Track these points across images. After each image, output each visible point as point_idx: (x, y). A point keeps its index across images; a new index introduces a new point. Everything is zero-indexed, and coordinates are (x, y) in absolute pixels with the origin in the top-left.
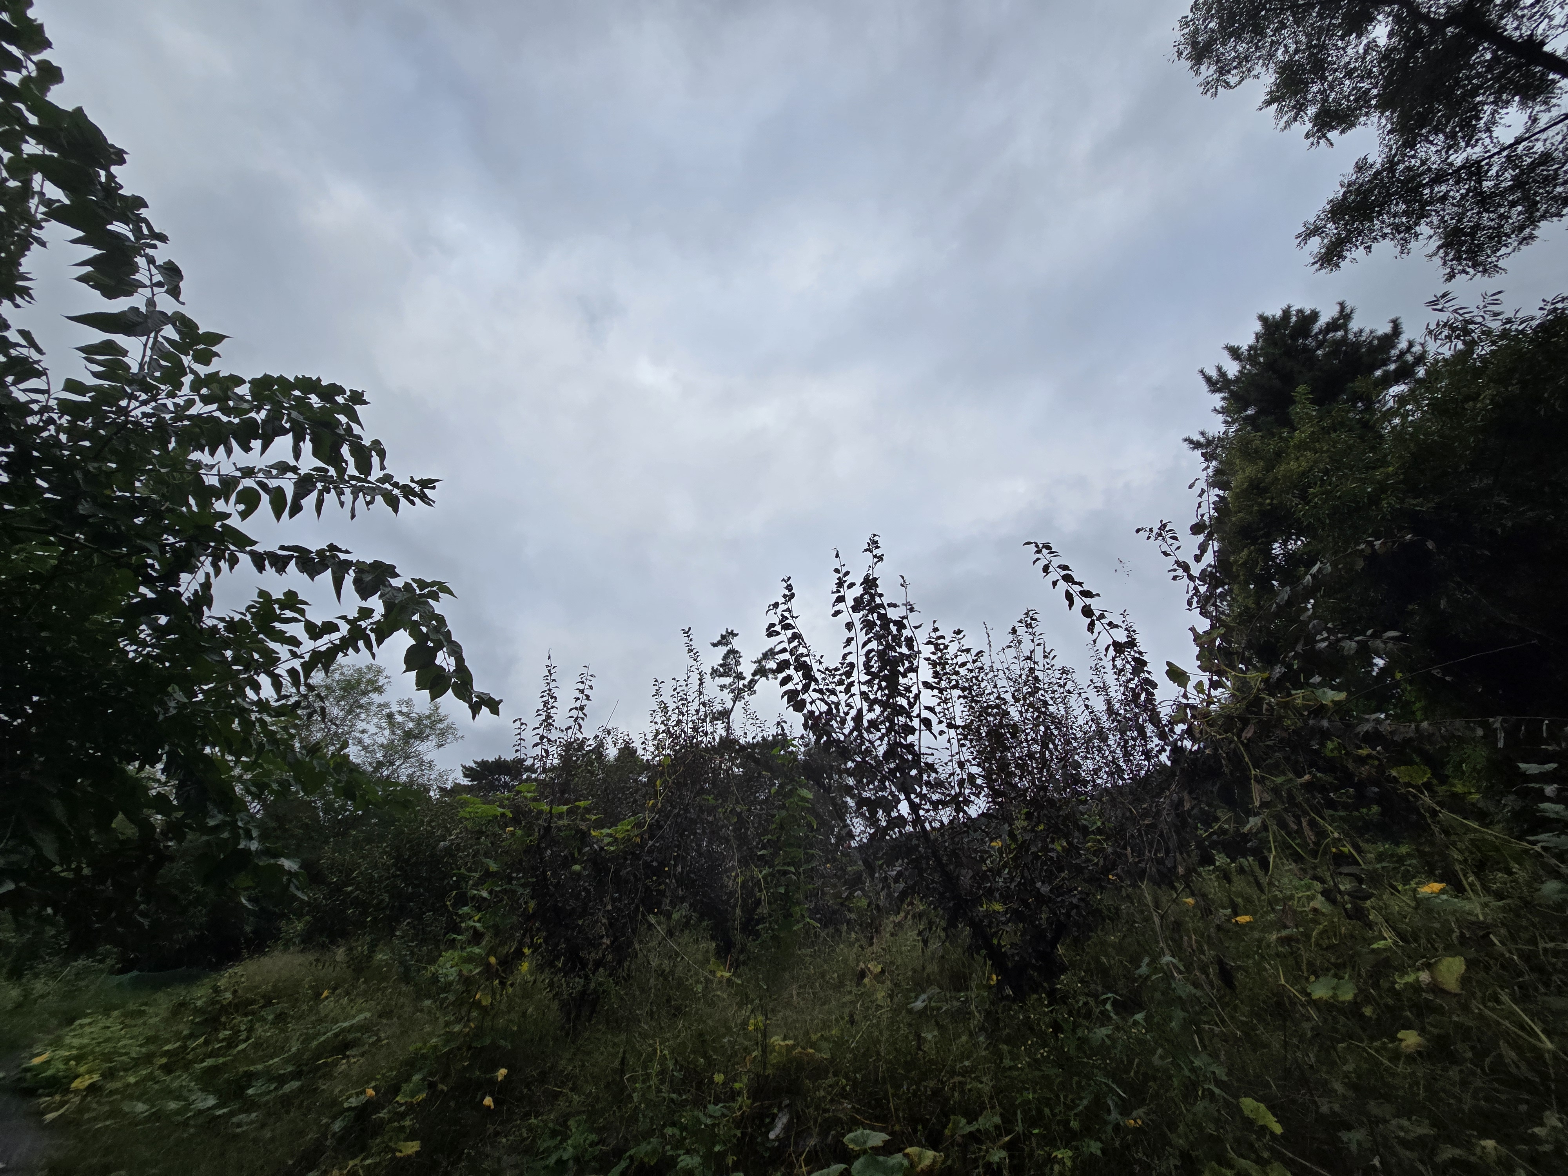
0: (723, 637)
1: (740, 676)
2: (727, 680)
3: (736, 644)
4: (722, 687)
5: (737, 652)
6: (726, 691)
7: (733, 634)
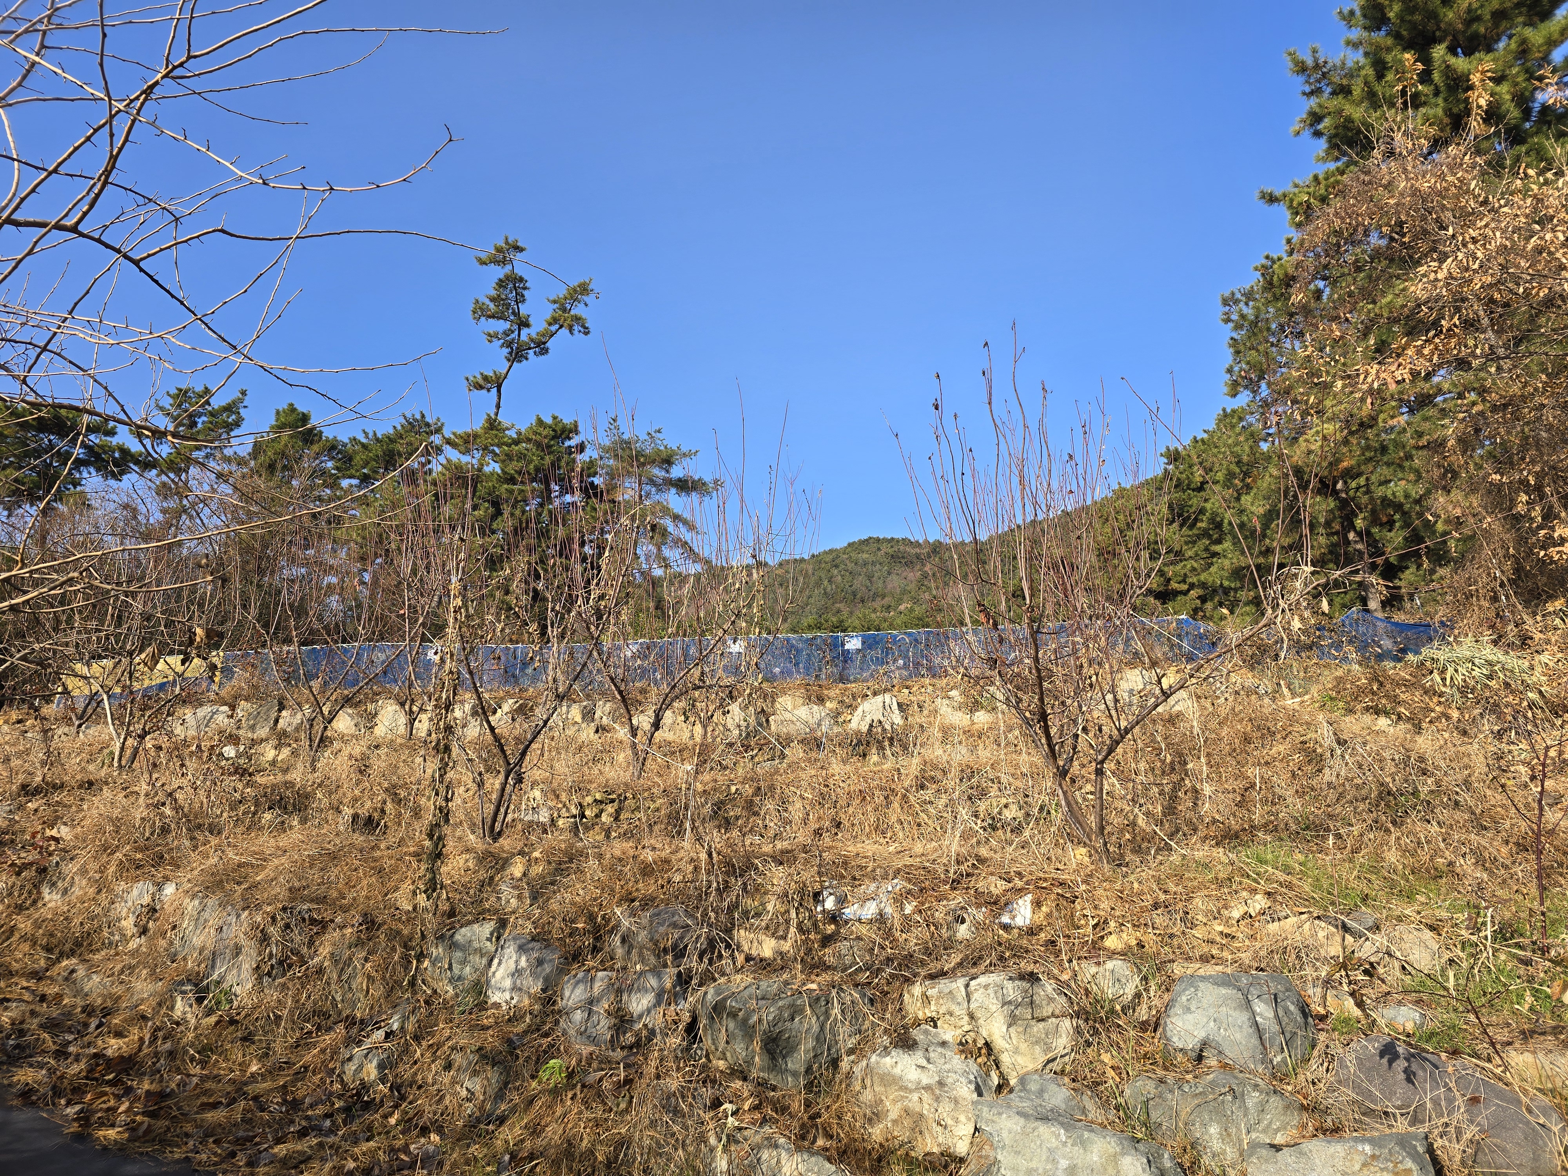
0: (499, 250)
1: (524, 323)
2: (501, 326)
3: (520, 265)
4: (491, 337)
5: (521, 279)
6: (498, 343)
7: (519, 249)
